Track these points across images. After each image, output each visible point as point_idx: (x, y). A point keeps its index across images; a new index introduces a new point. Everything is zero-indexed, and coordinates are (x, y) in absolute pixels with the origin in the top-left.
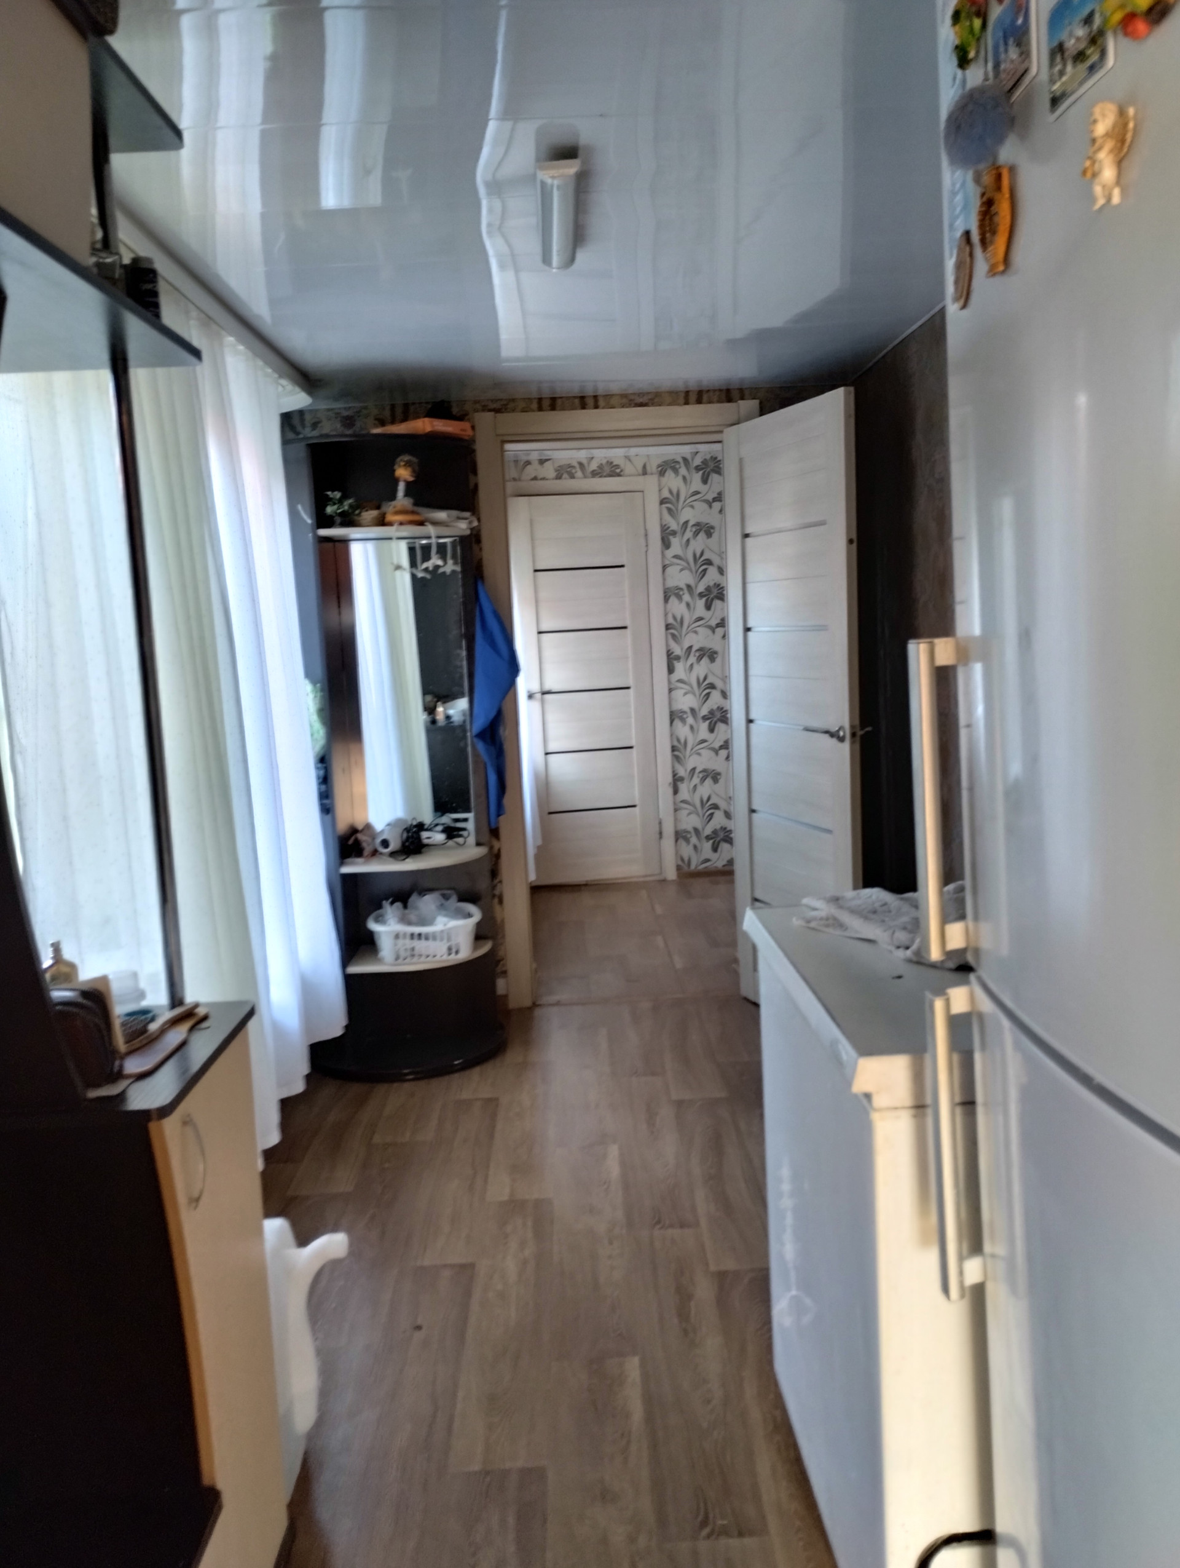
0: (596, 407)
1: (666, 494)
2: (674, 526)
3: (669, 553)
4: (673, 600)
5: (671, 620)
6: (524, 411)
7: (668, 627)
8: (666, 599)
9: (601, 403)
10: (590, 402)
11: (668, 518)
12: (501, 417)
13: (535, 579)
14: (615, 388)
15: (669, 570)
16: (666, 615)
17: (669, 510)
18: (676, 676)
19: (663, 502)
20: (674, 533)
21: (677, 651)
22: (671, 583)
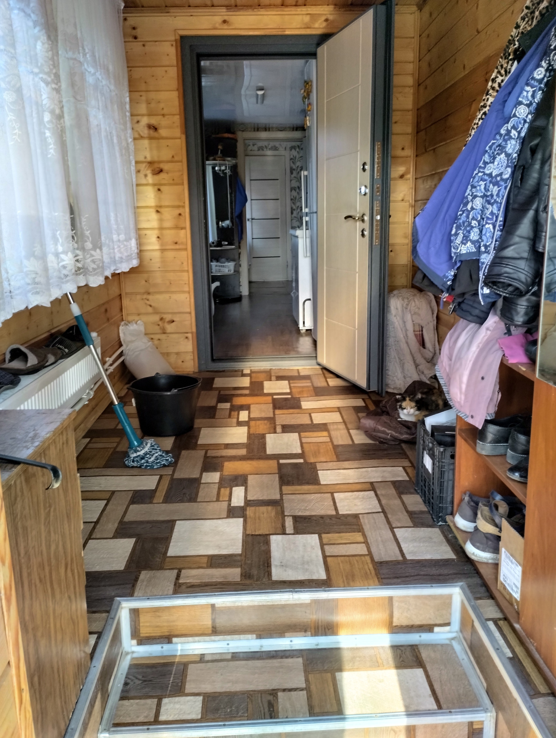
0: (269, 131)
1: (292, 157)
2: (294, 167)
3: (293, 176)
4: (293, 191)
5: (292, 198)
6: (250, 131)
7: (291, 199)
8: (291, 191)
9: (271, 130)
10: (268, 130)
11: (292, 165)
12: (244, 133)
13: (250, 183)
14: (274, 126)
15: (292, 182)
16: (291, 196)
17: (293, 162)
18: (293, 215)
19: (291, 159)
20: (294, 169)
21: (294, 207)
22: (293, 186)
